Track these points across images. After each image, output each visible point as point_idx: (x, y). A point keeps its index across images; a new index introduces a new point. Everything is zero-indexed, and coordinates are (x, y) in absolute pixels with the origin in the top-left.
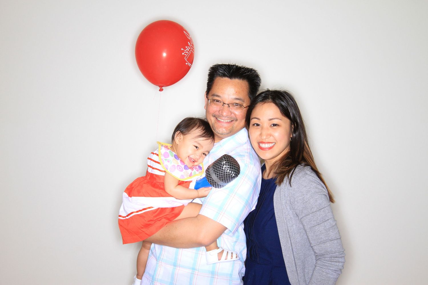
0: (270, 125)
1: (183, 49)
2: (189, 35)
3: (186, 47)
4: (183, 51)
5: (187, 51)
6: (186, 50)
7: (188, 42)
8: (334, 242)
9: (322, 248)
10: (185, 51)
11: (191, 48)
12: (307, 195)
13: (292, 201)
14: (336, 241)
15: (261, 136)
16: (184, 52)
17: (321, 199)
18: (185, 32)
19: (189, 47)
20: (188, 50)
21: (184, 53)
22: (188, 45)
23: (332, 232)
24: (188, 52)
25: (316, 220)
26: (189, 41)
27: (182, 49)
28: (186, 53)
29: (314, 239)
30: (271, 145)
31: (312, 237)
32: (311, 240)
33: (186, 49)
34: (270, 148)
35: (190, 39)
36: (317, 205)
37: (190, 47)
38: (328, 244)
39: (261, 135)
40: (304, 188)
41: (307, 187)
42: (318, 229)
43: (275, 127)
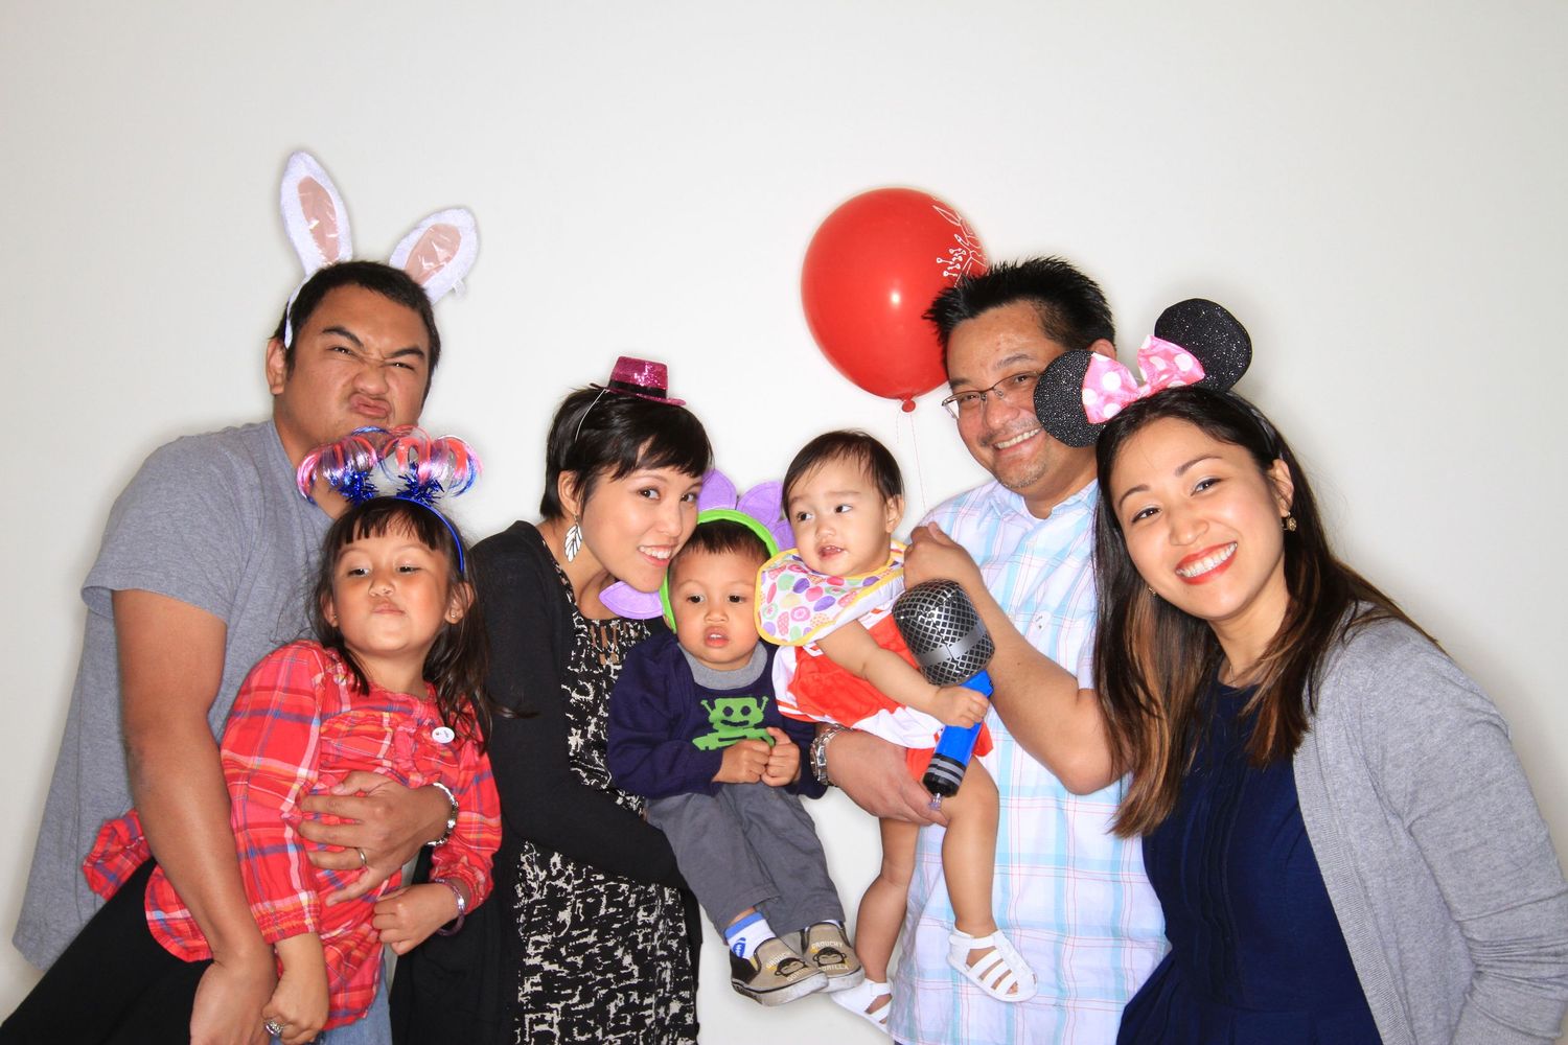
0: (1189, 491)
1: (941, 261)
2: (954, 214)
3: (952, 251)
4: (944, 267)
5: (957, 262)
6: (954, 259)
7: (956, 236)
8: (1549, 908)
9: (1502, 928)
10: (951, 263)
11: (967, 252)
12: (1431, 732)
13: (1373, 759)
14: (1553, 904)
15: (1177, 538)
16: (949, 268)
17: (1485, 743)
18: (937, 208)
19: (960, 250)
20: (961, 259)
21: (950, 271)
22: (956, 245)
23: (1537, 868)
24: (962, 264)
25: (1474, 828)
26: (958, 231)
27: (939, 261)
28: (955, 271)
29: (1467, 897)
30: (1223, 555)
31: (1460, 890)
32: (1456, 899)
33: (952, 256)
34: (1224, 566)
35: (959, 225)
36: (1472, 769)
37: (964, 248)
38: (1526, 914)
39: (1173, 534)
40: (1418, 707)
41: (1430, 702)
42: (1486, 862)
43: (1211, 490)
